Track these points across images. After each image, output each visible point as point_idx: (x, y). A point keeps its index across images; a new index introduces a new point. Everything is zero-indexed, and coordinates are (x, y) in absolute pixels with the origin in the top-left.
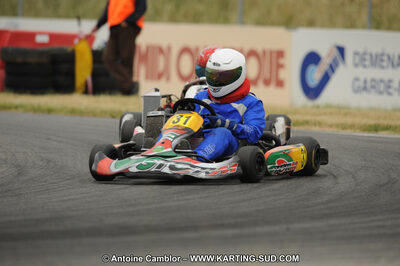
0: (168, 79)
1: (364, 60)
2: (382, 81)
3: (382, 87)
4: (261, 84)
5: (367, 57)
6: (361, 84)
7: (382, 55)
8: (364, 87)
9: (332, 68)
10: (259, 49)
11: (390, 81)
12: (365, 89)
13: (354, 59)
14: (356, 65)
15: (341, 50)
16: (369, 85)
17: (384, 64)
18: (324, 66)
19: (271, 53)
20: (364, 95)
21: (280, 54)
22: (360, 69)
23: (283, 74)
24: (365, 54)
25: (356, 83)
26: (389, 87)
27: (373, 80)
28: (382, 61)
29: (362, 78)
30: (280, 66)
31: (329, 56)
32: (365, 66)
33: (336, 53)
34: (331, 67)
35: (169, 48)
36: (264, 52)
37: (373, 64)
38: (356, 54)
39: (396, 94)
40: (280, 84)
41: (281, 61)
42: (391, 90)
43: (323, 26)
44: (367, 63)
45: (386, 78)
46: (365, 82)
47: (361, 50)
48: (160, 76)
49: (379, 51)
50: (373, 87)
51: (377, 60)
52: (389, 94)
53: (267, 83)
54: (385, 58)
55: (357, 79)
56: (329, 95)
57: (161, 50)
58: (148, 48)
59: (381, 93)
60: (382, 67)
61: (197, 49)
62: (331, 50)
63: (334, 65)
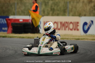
4: (73, 30)
9: (90, 26)
10: (73, 22)
15: (92, 22)
18: (88, 25)
19: (76, 22)
21: (78, 23)
23: (78, 28)
30: (78, 26)
31: (89, 23)
33: (91, 22)
36: (74, 22)
40: (78, 30)
41: (78, 24)
43: (88, 16)
53: (75, 30)
56: (89, 32)
61: (58, 22)
62: (90, 22)
63: (90, 25)
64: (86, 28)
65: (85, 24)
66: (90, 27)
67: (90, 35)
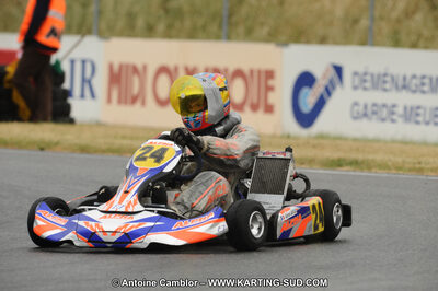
0: (143, 103)
1: (365, 81)
2: (384, 106)
3: (385, 113)
4: (247, 109)
5: (368, 78)
6: (361, 109)
7: (385, 75)
8: (364, 114)
9: (328, 91)
10: (246, 69)
11: (394, 106)
12: (365, 115)
13: (353, 82)
14: (355, 88)
15: (338, 70)
16: (369, 111)
17: (387, 86)
18: (318, 89)
19: (259, 72)
20: (365, 121)
21: (270, 74)
22: (360, 91)
23: (272, 98)
24: (365, 74)
25: (356, 108)
26: (393, 113)
27: (375, 105)
28: (385, 82)
29: (362, 103)
30: (270, 89)
31: (324, 76)
32: (365, 89)
33: (333, 73)
34: (327, 89)
35: (145, 67)
36: (252, 72)
37: (375, 86)
38: (356, 74)
39: (400, 120)
40: (269, 109)
41: (271, 83)
42: (395, 117)
44: (368, 85)
45: (389, 103)
46: (366, 107)
47: (361, 70)
48: (134, 100)
49: (382, 71)
50: (374, 113)
51: (379, 81)
52: (393, 121)
53: (254, 108)
54: (388, 79)
55: (356, 104)
56: (323, 124)
57: (135, 70)
58: (121, 67)
59: (383, 120)
60: (385, 90)
61: (176, 69)
62: (327, 71)
63: (330, 87)
64: (308, 99)
65: (306, 80)
66: (325, 96)
67: (321, 136)
